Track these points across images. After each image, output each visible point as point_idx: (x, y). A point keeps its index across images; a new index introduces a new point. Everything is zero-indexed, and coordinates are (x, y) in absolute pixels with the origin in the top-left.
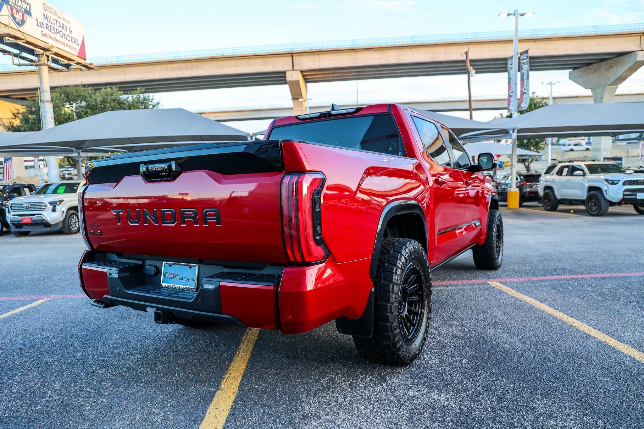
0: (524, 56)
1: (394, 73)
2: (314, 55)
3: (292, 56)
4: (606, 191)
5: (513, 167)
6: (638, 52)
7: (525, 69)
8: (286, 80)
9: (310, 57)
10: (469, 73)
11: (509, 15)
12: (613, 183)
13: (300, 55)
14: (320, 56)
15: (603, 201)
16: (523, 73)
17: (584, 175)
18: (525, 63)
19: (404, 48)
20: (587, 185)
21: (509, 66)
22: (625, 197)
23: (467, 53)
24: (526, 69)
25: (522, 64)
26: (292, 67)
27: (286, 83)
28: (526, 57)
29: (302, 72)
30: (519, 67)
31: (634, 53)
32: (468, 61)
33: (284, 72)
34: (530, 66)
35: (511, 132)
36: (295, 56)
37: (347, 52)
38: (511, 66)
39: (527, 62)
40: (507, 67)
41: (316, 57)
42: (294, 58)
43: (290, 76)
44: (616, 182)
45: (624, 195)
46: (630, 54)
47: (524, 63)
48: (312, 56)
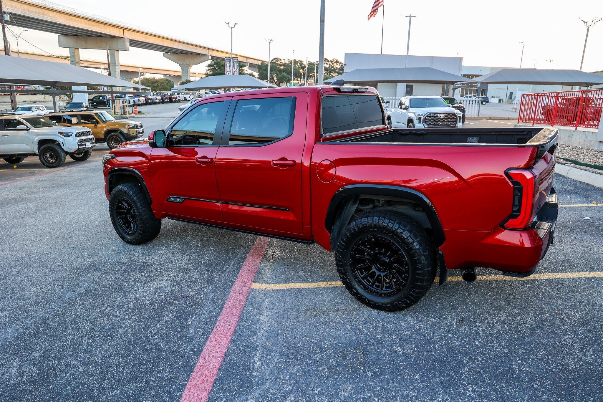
4: (62, 143)
12: (67, 135)
15: (62, 153)
17: (28, 129)
20: (37, 139)
22: (80, 147)
44: (69, 134)
45: (79, 145)
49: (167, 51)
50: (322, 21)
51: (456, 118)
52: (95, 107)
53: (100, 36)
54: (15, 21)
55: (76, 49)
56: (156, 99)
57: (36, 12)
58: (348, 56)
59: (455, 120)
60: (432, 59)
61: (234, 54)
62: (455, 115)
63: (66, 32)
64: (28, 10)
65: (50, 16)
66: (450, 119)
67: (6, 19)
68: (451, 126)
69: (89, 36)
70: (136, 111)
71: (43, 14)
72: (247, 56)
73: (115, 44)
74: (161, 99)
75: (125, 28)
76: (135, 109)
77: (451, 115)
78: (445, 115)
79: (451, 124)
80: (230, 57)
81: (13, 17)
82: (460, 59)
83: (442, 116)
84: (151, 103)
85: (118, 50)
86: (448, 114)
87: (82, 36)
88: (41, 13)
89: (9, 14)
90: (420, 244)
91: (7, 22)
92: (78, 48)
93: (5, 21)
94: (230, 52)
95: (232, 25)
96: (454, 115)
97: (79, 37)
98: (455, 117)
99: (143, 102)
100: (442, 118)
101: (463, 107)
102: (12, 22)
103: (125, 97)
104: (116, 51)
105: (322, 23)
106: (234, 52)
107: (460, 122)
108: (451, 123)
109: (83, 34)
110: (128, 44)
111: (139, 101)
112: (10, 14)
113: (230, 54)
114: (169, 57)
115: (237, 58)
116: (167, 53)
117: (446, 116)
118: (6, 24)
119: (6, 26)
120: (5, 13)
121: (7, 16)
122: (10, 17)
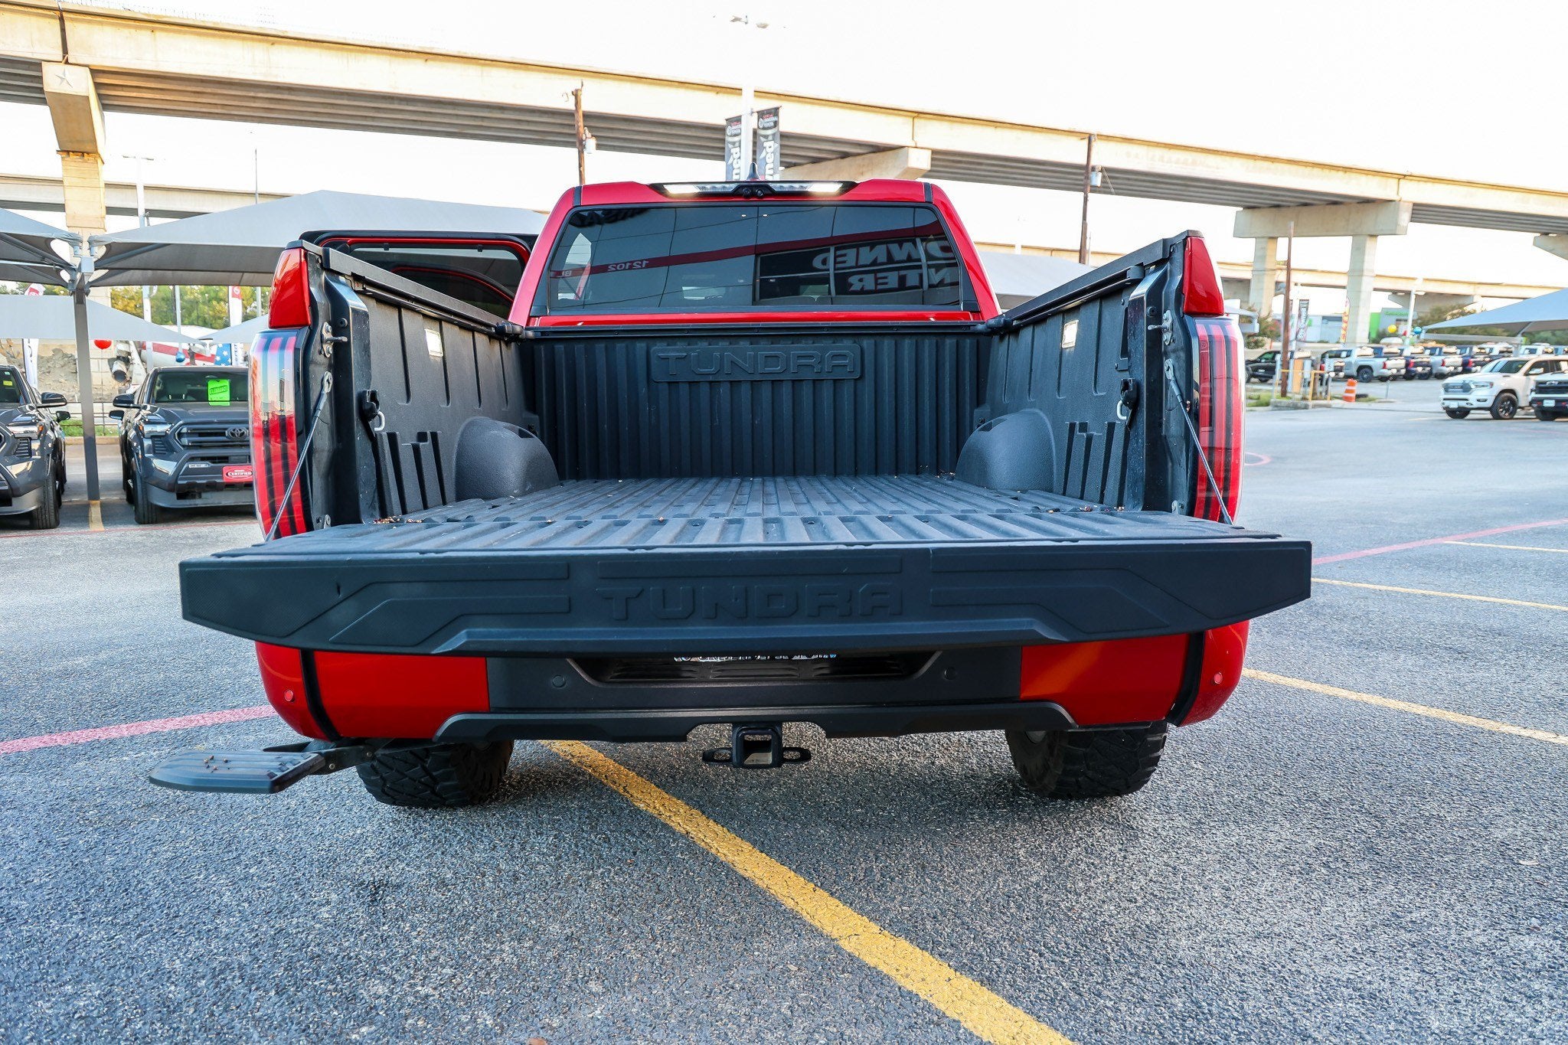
0: (766, 120)
1: (373, 118)
2: (136, 28)
3: (62, 19)
7: (770, 150)
8: (41, 90)
9: (126, 32)
10: (581, 146)
11: (736, 20)
13: (89, 22)
14: (158, 34)
16: (765, 158)
18: (770, 138)
19: (409, 57)
21: (729, 139)
23: (576, 94)
24: (772, 150)
25: (762, 139)
26: (60, 52)
27: (43, 101)
28: (772, 124)
29: (95, 72)
30: (755, 144)
32: (581, 114)
33: (37, 65)
34: (781, 146)
36: (72, 20)
37: (244, 39)
38: (736, 139)
39: (774, 135)
40: (723, 141)
41: (144, 36)
42: (67, 24)
43: (54, 79)
46: (896, 151)
47: (766, 137)
48: (133, 31)
49: (1545, 229)
52: (1263, 379)
53: (1335, 203)
54: (1113, 184)
55: (1271, 240)
56: (1443, 365)
63: (1253, 202)
65: (1207, 166)
67: (1094, 183)
69: (1306, 205)
70: (1352, 391)
73: (1370, 220)
74: (1460, 364)
75: (1405, 176)
76: (1350, 388)
81: (1110, 177)
84: (1425, 374)
85: (1375, 236)
87: (1289, 206)
89: (1101, 171)
91: (1095, 190)
92: (1276, 238)
93: (1092, 186)
97: (1283, 209)
99: (1398, 371)
102: (1104, 187)
103: (1347, 356)
104: (1368, 238)
109: (1291, 202)
110: (1405, 216)
111: (1384, 367)
114: (1551, 247)
116: (1547, 234)
118: (1091, 191)
119: (1091, 196)
120: (1093, 169)
121: (1097, 175)
122: (1104, 177)
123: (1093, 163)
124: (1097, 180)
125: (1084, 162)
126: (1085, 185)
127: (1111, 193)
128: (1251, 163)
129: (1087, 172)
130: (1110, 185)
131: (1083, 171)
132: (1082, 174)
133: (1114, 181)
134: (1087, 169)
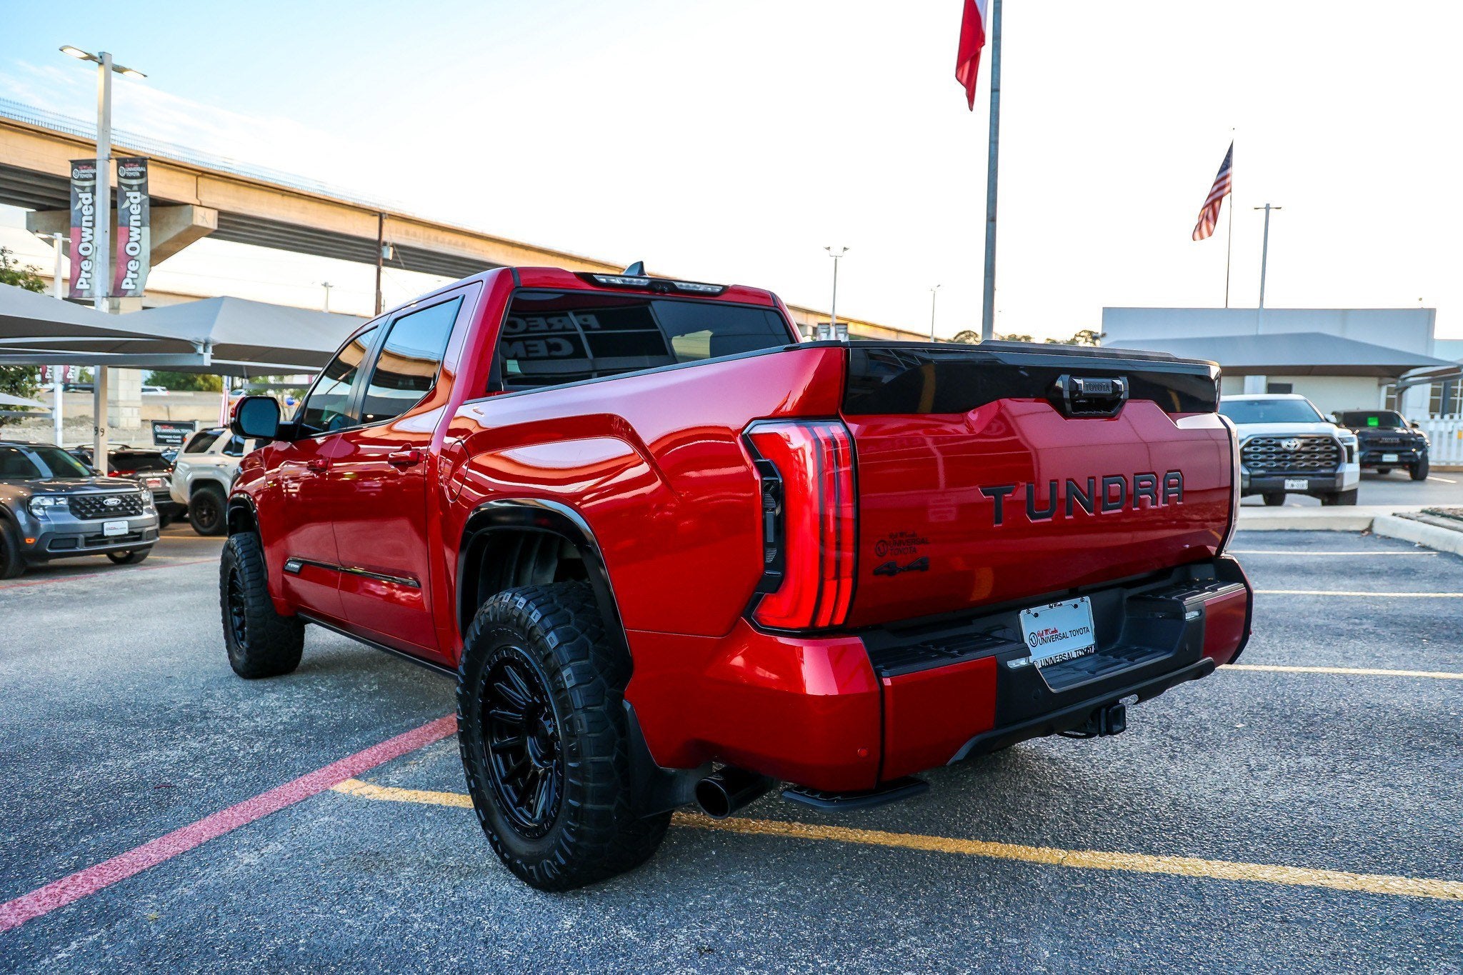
5: (101, 434)
6: (195, 207)
11: (88, 58)
24: (138, 200)
31: (188, 207)
35: (200, 350)
38: (87, 184)
50: (991, 219)
51: (1339, 451)
54: (402, 258)
57: (449, 243)
58: (1110, 314)
59: (1334, 456)
60: (1344, 315)
61: (838, 318)
62: (1333, 442)
64: (436, 239)
65: (475, 249)
66: (1318, 452)
67: (385, 256)
68: (1323, 471)
71: (463, 245)
72: (898, 328)
77: (1321, 441)
78: (1303, 441)
79: (1321, 467)
80: (828, 324)
81: (401, 253)
82: (1430, 314)
83: (1295, 444)
86: (1311, 441)
88: (460, 243)
89: (393, 247)
90: (581, 675)
91: (387, 263)
93: (384, 260)
94: (830, 312)
95: (837, 250)
96: (1330, 441)
98: (1334, 448)
100: (1292, 449)
101: (1421, 435)
102: (395, 262)
105: (990, 225)
106: (839, 312)
107: (1350, 460)
108: (1322, 464)
112: (395, 246)
113: (829, 316)
115: (846, 325)
117: (1304, 445)
118: (384, 265)
119: (384, 269)
120: (385, 244)
121: (388, 250)
122: (394, 252)
123: (384, 238)
124: (388, 254)
125: (376, 237)
126: (378, 258)
127: (401, 268)
128: (509, 249)
129: (380, 246)
130: (401, 261)
131: (375, 246)
132: (374, 249)
133: (404, 256)
134: (378, 245)
